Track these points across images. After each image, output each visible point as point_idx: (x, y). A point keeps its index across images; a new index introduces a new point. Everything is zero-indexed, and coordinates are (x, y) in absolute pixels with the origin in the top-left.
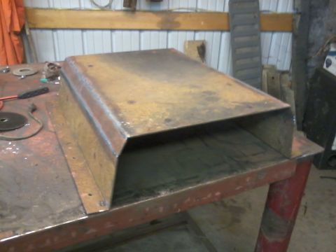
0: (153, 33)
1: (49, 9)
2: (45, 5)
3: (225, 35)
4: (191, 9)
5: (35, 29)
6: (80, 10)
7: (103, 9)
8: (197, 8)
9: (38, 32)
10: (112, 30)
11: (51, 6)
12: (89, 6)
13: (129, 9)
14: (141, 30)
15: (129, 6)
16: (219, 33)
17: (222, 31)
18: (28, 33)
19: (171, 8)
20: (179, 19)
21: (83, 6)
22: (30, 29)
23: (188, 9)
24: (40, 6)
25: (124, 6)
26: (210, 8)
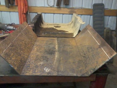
0: (67, 15)
1: (36, 7)
2: (34, 5)
3: (92, 17)
4: (80, 7)
5: (31, 12)
6: (44, 7)
7: (51, 7)
8: (82, 7)
9: (32, 13)
10: (54, 14)
11: (36, 6)
12: (47, 6)
13: (58, 7)
14: (63, 14)
15: (58, 6)
16: (90, 16)
17: (91, 15)
18: (28, 14)
19: (73, 7)
20: (76, 11)
21: (45, 6)
22: (29, 12)
23: (79, 7)
24: (33, 6)
25: (57, 6)
26: (87, 7)
